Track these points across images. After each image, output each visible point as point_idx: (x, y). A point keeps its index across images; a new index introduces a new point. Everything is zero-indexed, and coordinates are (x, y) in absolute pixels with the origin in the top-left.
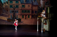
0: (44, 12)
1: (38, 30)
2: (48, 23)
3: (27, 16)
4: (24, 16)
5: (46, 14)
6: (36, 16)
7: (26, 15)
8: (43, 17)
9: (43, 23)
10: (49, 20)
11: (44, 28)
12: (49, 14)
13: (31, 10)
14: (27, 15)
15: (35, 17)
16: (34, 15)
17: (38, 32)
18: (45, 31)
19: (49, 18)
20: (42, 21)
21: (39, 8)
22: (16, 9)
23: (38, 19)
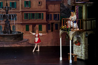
0: (74, 17)
1: (61, 59)
3: (37, 26)
4: (31, 27)
5: (79, 21)
6: (57, 25)
7: (34, 25)
8: (71, 28)
9: (72, 41)
10: (87, 33)
11: (75, 53)
12: (86, 20)
13: (45, 13)
14: (37, 24)
15: (54, 27)
16: (52, 24)
17: (61, 62)
18: (77, 60)
19: (86, 30)
20: (71, 37)
21: (64, 7)
22: (11, 11)
23: (61, 32)
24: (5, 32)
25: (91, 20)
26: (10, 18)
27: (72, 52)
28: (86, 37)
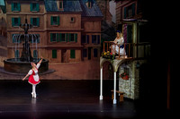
0: (120, 40)
1: (101, 98)
2: (132, 75)
3: (68, 52)
4: (59, 53)
5: (128, 46)
6: (96, 51)
7: (64, 50)
8: (117, 55)
9: (117, 73)
10: (138, 63)
11: (121, 90)
12: (137, 45)
14: (68, 48)
15: (93, 54)
16: (90, 48)
17: (101, 102)
18: (123, 100)
19: (137, 59)
20: (116, 68)
21: (106, 25)
23: (102, 60)
24: (22, 59)
25: (145, 45)
26: (30, 40)
27: (117, 89)
28: (137, 68)
